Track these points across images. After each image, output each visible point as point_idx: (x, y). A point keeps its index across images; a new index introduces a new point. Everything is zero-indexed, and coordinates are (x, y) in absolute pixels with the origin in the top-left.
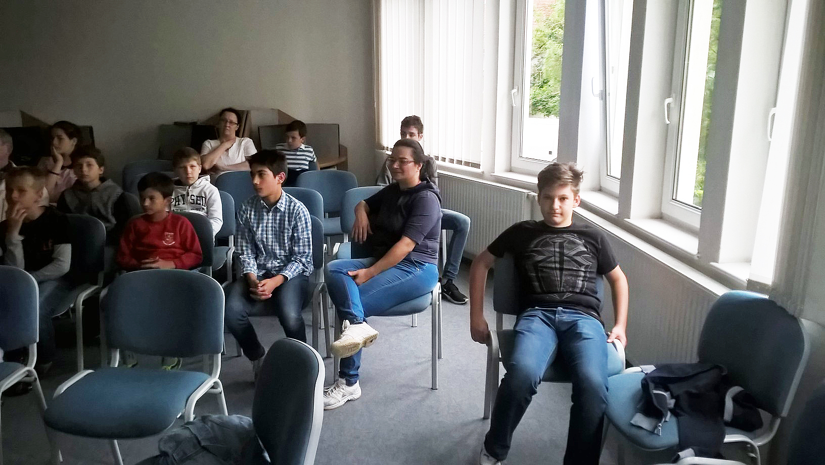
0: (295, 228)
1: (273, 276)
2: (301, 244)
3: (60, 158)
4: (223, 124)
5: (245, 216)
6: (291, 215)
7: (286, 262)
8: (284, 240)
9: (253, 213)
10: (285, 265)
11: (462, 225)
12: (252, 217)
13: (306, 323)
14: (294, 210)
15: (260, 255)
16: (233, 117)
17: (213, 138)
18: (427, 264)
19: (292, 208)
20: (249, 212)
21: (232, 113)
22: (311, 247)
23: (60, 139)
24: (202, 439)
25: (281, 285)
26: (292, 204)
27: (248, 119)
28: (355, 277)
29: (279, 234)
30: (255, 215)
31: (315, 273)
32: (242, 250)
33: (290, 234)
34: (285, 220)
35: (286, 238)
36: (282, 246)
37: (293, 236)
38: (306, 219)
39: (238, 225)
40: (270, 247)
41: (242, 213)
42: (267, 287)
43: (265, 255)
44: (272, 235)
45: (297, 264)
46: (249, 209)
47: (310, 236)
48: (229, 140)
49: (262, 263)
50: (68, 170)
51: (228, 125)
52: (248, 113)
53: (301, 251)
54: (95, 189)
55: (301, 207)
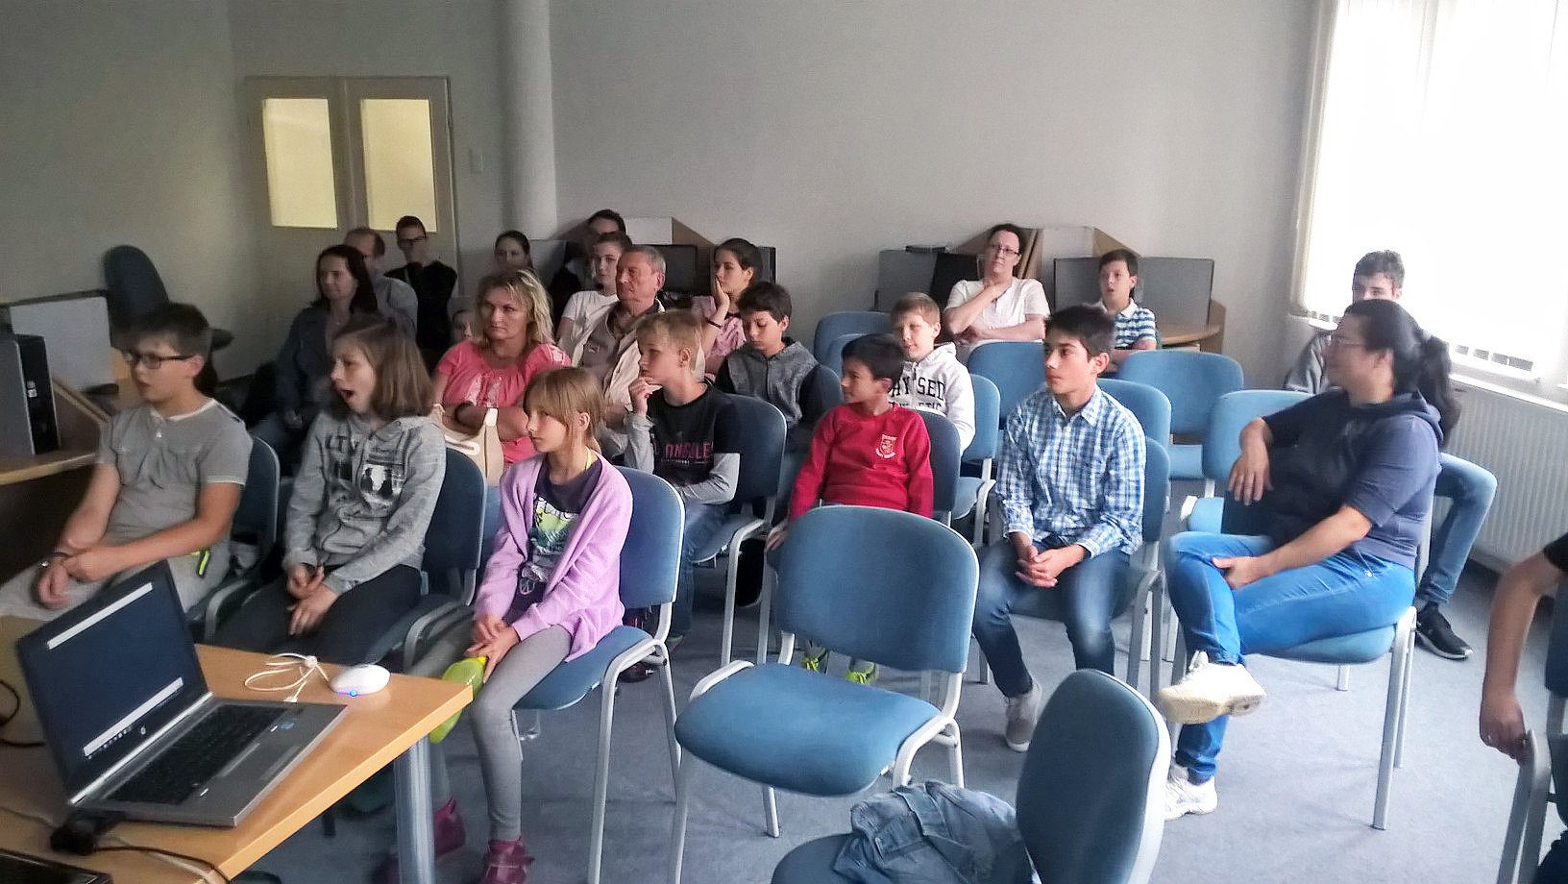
0: (1113, 459)
1: (1063, 545)
2: (1122, 492)
3: (726, 298)
4: (993, 252)
5: (1020, 428)
6: (1107, 434)
7: (1089, 521)
8: (1089, 479)
9: (1036, 424)
10: (1087, 528)
11: (1476, 492)
12: (1035, 431)
13: (1117, 645)
14: (1113, 424)
15: (1041, 502)
16: (1011, 241)
17: (973, 277)
18: (1389, 566)
19: (1110, 420)
20: (1028, 422)
21: (1010, 233)
22: (1142, 499)
23: (728, 267)
24: (925, 824)
25: (1078, 564)
26: (1112, 414)
27: (1038, 243)
28: (1226, 572)
29: (1081, 468)
30: (1039, 429)
31: (1144, 552)
32: (1008, 490)
33: (1103, 470)
34: (1094, 443)
35: (1093, 476)
36: (1083, 489)
37: (1107, 473)
38: (1135, 445)
39: (1006, 445)
40: (1061, 491)
41: (1015, 422)
42: (1049, 565)
43: (1050, 504)
44: (1068, 467)
45: (1109, 527)
46: (1029, 415)
47: (1142, 478)
48: (999, 283)
49: (1042, 518)
50: (735, 320)
51: (1001, 254)
52: (1038, 233)
53: (1122, 505)
54: (774, 357)
55: (1129, 420)
